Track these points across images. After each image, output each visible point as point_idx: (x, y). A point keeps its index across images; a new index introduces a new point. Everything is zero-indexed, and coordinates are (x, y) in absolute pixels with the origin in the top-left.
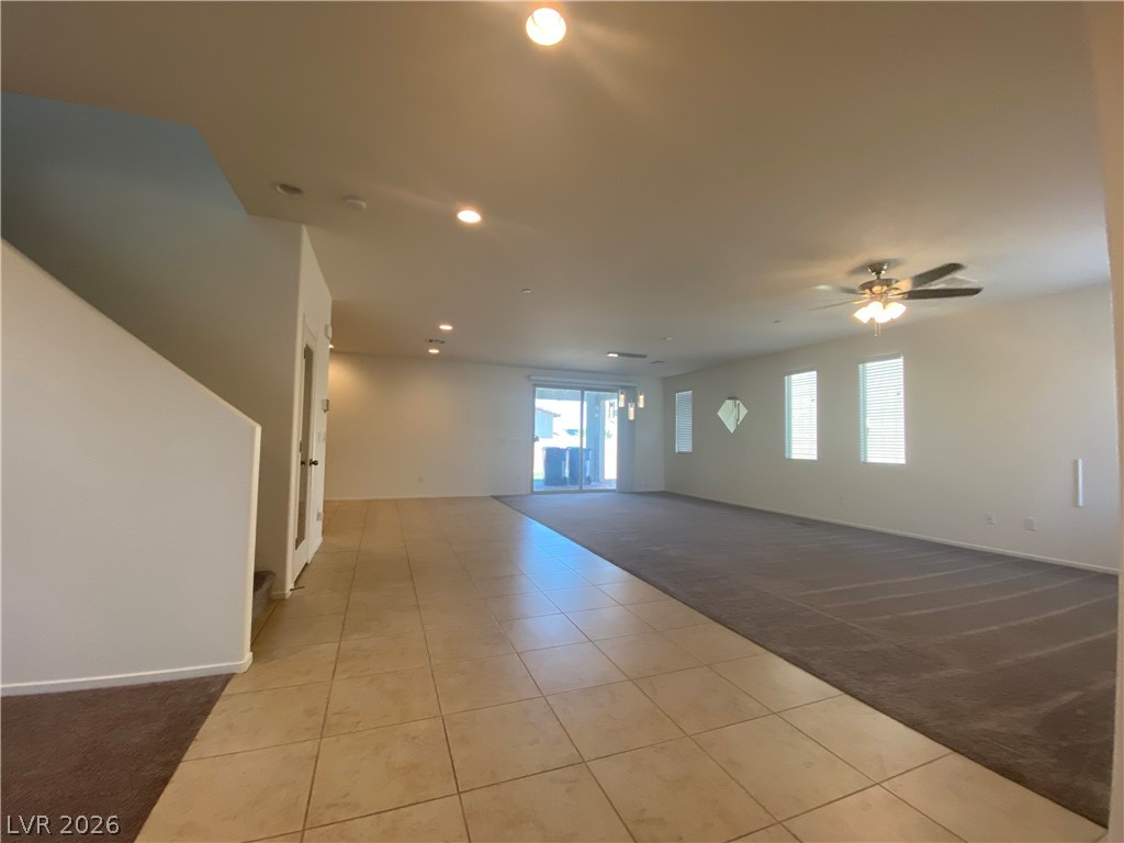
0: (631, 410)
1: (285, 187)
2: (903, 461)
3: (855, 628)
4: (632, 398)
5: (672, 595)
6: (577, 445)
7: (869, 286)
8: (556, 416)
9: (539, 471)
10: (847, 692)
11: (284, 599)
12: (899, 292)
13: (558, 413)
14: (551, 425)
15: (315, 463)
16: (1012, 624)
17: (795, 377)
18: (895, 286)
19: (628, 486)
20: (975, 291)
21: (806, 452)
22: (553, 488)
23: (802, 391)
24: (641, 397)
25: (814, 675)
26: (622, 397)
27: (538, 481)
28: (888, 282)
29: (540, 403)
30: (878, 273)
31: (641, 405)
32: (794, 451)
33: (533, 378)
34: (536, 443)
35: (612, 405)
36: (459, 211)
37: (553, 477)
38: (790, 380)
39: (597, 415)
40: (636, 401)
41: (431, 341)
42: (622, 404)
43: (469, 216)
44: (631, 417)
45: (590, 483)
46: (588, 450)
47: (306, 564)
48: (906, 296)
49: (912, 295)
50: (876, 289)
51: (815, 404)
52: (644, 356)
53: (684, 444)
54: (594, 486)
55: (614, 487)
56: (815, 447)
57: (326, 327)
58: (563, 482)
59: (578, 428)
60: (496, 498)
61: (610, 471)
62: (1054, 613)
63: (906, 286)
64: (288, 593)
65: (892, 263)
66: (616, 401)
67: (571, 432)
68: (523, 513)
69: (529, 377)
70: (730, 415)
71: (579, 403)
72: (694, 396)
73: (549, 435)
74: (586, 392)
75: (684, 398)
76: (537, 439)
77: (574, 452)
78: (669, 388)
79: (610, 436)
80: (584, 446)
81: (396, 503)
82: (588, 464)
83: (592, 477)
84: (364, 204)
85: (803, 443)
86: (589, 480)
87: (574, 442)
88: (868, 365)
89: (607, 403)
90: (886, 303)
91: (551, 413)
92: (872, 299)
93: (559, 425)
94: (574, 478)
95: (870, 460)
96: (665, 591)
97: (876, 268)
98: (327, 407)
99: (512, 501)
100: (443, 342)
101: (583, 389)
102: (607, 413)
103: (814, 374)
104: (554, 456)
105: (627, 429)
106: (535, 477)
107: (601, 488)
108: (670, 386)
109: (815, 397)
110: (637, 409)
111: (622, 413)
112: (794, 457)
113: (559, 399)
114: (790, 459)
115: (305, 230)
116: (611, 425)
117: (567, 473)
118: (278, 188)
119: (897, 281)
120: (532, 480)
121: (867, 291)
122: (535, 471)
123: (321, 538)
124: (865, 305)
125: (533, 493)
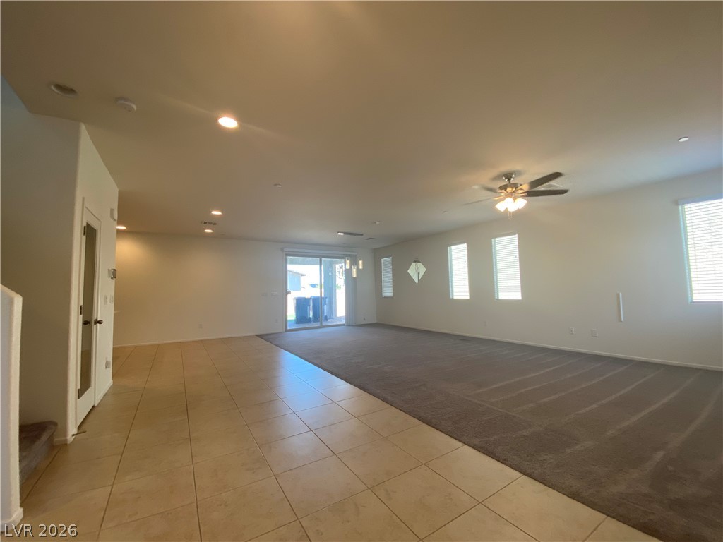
0: (354, 270)
1: (58, 87)
2: (520, 298)
3: (514, 417)
4: (354, 263)
5: (391, 404)
6: (318, 295)
7: (504, 188)
8: (302, 275)
9: (291, 314)
10: (524, 473)
11: (66, 444)
12: (523, 191)
13: (304, 273)
14: (299, 281)
15: (100, 322)
16: (604, 402)
17: (454, 247)
18: (521, 187)
19: (353, 321)
20: (564, 192)
21: (462, 294)
22: (302, 326)
23: (458, 256)
24: (361, 262)
25: (499, 461)
26: (348, 262)
27: (290, 321)
28: (515, 186)
29: (290, 267)
30: (509, 180)
31: (361, 267)
32: (455, 294)
33: (285, 249)
34: (289, 296)
35: (340, 268)
36: (218, 118)
37: (302, 318)
38: (451, 249)
39: (330, 274)
40: (357, 264)
41: (205, 223)
42: (348, 267)
43: (228, 122)
44: (355, 275)
45: (327, 320)
46: (325, 298)
47: (94, 407)
48: (526, 194)
49: (530, 194)
50: (509, 190)
51: (466, 264)
52: (362, 235)
53: (388, 291)
54: (330, 322)
55: (343, 322)
56: (468, 290)
57: (112, 210)
58: (308, 321)
59: (318, 283)
60: (260, 336)
61: (341, 310)
62: (622, 392)
63: (526, 187)
64: (70, 438)
65: (518, 173)
66: (343, 264)
67: (313, 286)
68: (280, 347)
69: (282, 250)
70: (416, 272)
71: (318, 266)
72: (393, 260)
73: (298, 288)
74: (323, 259)
75: (386, 262)
76: (289, 293)
77: (315, 300)
78: (377, 256)
79: (339, 287)
80: (323, 296)
81: (181, 345)
82: (325, 308)
83: (328, 317)
84: (134, 107)
85: (460, 289)
86: (326, 318)
87: (315, 293)
88: (497, 239)
89: (338, 266)
90: (515, 199)
91: (299, 274)
92: (507, 196)
93: (304, 281)
94: (317, 317)
95: (500, 298)
96: (385, 400)
97: (508, 176)
98: (114, 274)
99: (272, 339)
100: (215, 224)
101: (321, 257)
102: (337, 273)
103: (465, 245)
104: (301, 304)
105: (351, 283)
106: (289, 318)
107: (335, 324)
108: (377, 255)
109: (466, 260)
110: (358, 269)
111: (348, 273)
112: (455, 297)
113: (304, 264)
114: (453, 299)
115: (83, 127)
116: (340, 280)
117: (311, 315)
118: (52, 87)
119: (521, 185)
120: (286, 320)
121: (503, 191)
122: (288, 314)
123: (110, 382)
124: (503, 200)
125: (287, 330)
